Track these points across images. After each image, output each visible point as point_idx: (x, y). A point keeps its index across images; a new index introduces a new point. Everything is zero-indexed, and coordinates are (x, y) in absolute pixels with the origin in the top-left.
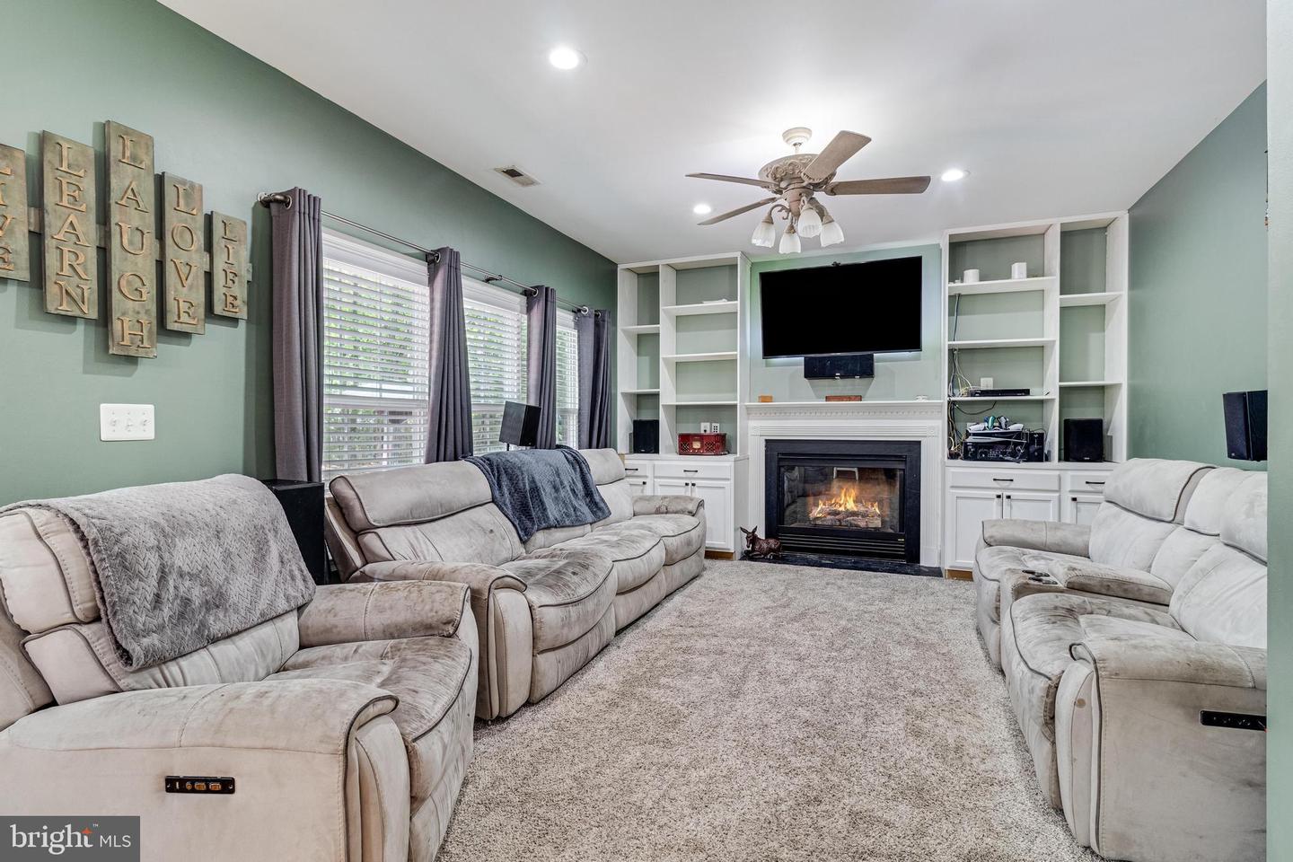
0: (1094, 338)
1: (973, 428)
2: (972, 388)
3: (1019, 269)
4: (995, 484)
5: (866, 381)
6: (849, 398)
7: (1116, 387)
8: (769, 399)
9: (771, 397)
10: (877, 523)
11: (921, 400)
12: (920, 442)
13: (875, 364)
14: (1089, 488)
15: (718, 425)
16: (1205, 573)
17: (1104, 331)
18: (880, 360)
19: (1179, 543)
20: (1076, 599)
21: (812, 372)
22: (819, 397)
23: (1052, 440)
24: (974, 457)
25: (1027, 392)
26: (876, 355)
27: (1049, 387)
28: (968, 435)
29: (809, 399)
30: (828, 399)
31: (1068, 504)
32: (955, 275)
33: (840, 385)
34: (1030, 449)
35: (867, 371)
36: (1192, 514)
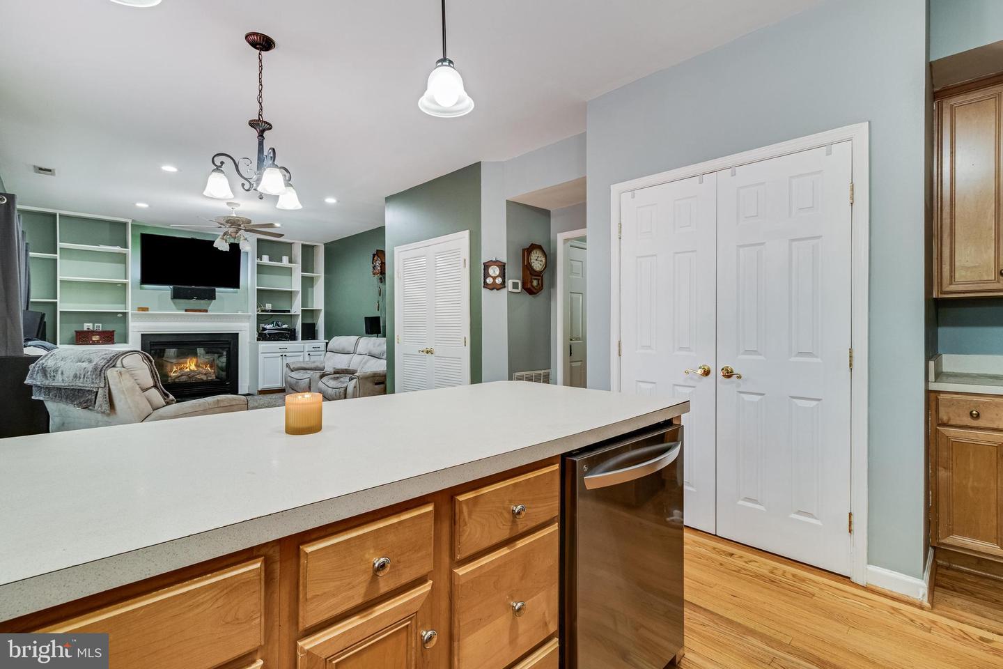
0: (310, 289)
1: (268, 327)
2: (263, 308)
3: (285, 259)
4: (280, 351)
5: (209, 301)
6: (200, 311)
7: (320, 310)
8: (146, 309)
9: (148, 308)
10: (213, 377)
11: (240, 313)
12: (238, 334)
13: (217, 293)
14: (313, 350)
15: (100, 325)
16: (365, 363)
17: (313, 287)
18: (219, 292)
19: (356, 358)
20: (338, 375)
21: (176, 295)
22: (178, 309)
23: (298, 332)
24: (269, 340)
25: (289, 311)
26: (217, 289)
27: (296, 308)
28: (264, 329)
29: (172, 310)
30: (186, 311)
31: (307, 356)
32: (259, 257)
33: (194, 303)
34: (291, 336)
35: (212, 297)
36: (359, 350)
